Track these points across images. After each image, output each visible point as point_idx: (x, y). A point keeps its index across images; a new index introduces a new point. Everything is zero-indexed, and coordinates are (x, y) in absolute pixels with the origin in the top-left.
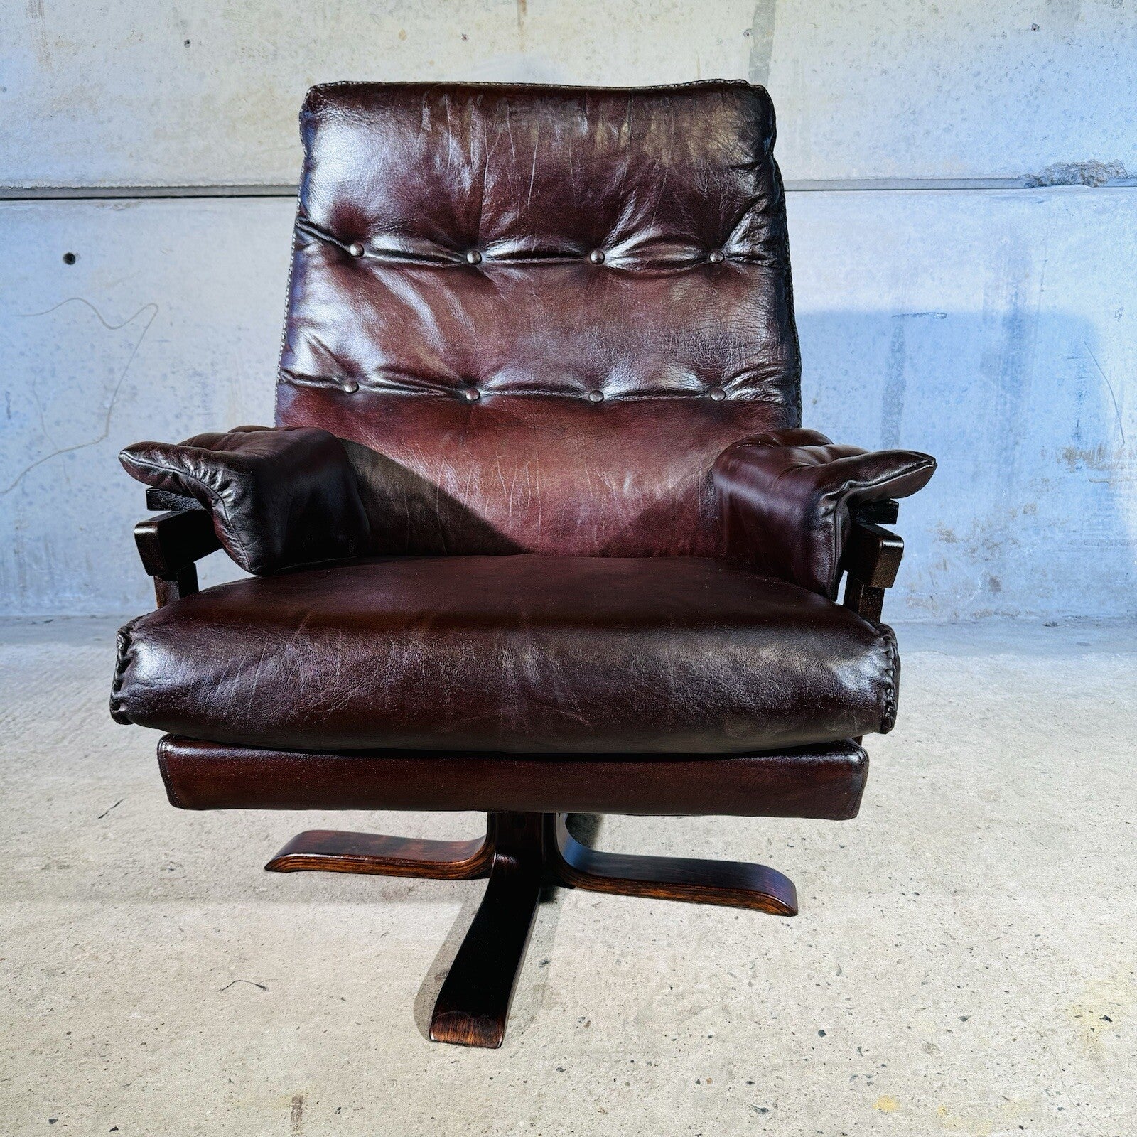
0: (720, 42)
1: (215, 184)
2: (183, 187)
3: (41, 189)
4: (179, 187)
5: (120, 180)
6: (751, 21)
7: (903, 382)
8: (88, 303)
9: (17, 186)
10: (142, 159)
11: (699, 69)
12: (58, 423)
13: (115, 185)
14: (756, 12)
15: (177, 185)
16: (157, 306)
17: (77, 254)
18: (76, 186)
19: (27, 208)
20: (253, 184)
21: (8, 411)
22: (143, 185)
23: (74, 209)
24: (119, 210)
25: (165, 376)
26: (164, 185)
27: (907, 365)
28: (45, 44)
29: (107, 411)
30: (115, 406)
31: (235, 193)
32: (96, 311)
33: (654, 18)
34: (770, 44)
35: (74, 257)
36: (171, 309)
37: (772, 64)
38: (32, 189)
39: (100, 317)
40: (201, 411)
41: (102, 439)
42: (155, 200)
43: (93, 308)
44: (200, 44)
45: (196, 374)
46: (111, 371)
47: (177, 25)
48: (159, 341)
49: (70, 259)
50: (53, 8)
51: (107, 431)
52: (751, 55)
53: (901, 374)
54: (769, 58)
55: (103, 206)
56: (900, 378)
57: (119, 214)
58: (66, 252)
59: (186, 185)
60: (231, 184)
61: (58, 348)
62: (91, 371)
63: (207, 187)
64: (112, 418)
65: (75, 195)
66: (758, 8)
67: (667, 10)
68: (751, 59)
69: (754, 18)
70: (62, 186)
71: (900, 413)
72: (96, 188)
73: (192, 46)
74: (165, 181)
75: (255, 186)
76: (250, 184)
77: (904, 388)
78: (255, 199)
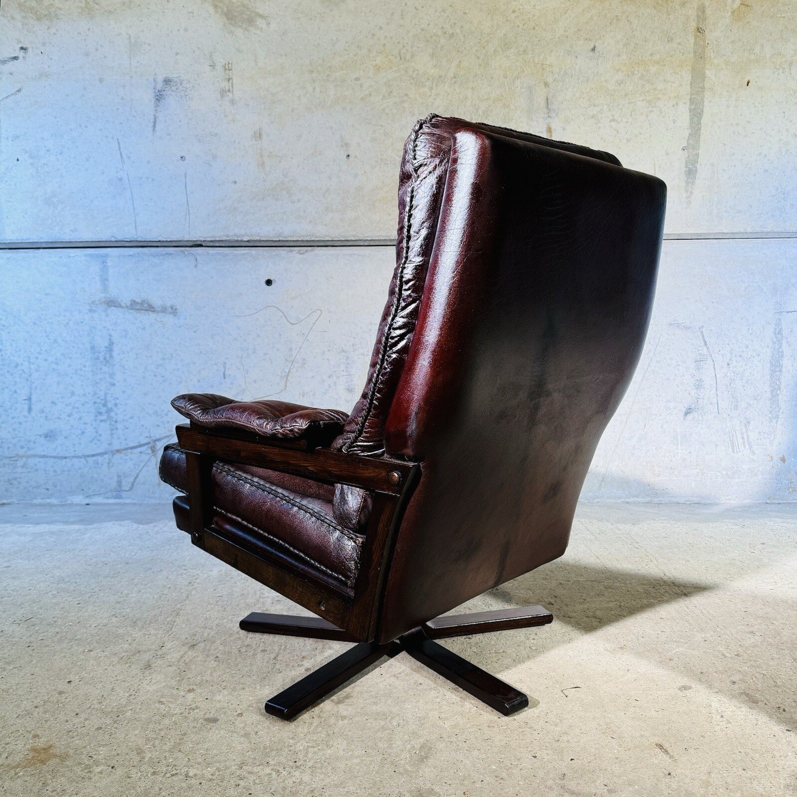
0: (667, 154)
1: (361, 239)
2: (341, 241)
3: (254, 241)
4: (338, 241)
5: (303, 236)
6: (686, 142)
7: (782, 352)
8: (279, 309)
9: (239, 239)
10: (317, 224)
11: (655, 170)
12: (255, 381)
13: (300, 239)
14: (689, 137)
15: (338, 239)
16: (321, 311)
17: (274, 280)
18: (276, 239)
19: (245, 252)
20: (384, 239)
21: (224, 374)
22: (317, 239)
23: (273, 253)
24: (301, 254)
25: (324, 353)
26: (330, 239)
27: (784, 342)
28: (261, 156)
29: (287, 374)
30: (291, 370)
31: (371, 244)
32: (284, 314)
33: (628, 140)
34: (698, 155)
35: (271, 281)
36: (330, 312)
37: (698, 166)
38: (248, 241)
39: (286, 318)
40: (345, 373)
41: (282, 391)
42: (322, 248)
43: (282, 313)
44: (356, 157)
45: (343, 351)
46: (291, 349)
47: (342, 146)
48: (321, 332)
49: (269, 282)
50: (268, 135)
51: (286, 386)
52: (686, 161)
53: (781, 347)
54: (697, 163)
55: (291, 251)
56: (781, 350)
57: (302, 256)
58: (267, 279)
59: (343, 239)
60: (371, 239)
61: (259, 336)
62: (278, 350)
63: (355, 240)
64: (289, 378)
65: (274, 245)
66: (690, 134)
67: (636, 136)
68: (686, 163)
69: (688, 141)
70: (267, 239)
71: (780, 371)
72: (288, 241)
73: (350, 158)
74: (330, 237)
75: (385, 240)
76: (382, 239)
77: (782, 356)
78: (383, 247)
